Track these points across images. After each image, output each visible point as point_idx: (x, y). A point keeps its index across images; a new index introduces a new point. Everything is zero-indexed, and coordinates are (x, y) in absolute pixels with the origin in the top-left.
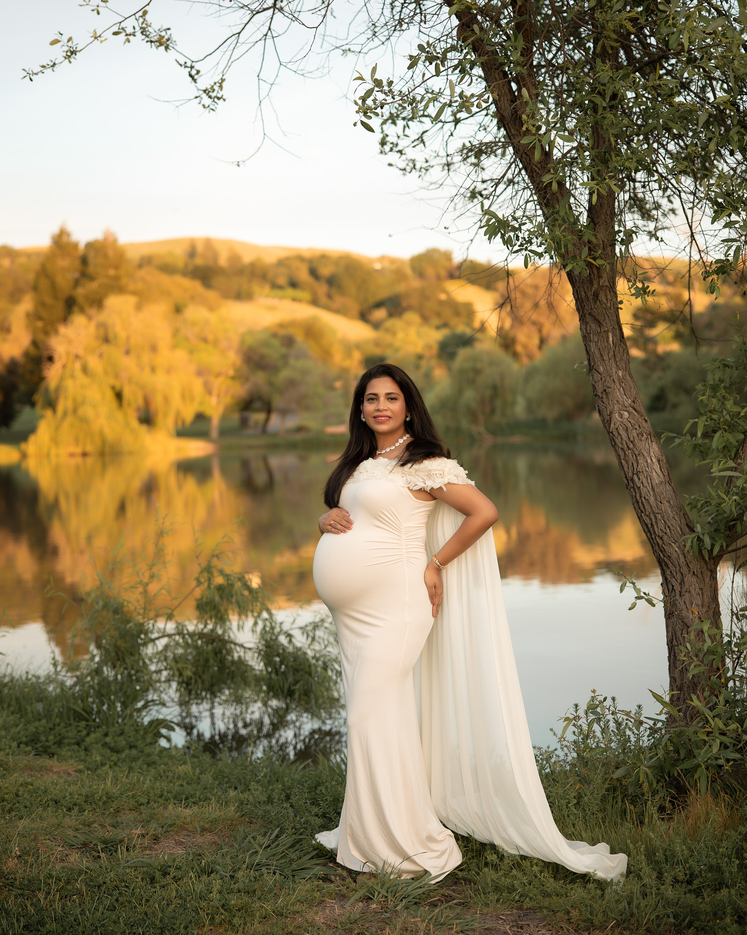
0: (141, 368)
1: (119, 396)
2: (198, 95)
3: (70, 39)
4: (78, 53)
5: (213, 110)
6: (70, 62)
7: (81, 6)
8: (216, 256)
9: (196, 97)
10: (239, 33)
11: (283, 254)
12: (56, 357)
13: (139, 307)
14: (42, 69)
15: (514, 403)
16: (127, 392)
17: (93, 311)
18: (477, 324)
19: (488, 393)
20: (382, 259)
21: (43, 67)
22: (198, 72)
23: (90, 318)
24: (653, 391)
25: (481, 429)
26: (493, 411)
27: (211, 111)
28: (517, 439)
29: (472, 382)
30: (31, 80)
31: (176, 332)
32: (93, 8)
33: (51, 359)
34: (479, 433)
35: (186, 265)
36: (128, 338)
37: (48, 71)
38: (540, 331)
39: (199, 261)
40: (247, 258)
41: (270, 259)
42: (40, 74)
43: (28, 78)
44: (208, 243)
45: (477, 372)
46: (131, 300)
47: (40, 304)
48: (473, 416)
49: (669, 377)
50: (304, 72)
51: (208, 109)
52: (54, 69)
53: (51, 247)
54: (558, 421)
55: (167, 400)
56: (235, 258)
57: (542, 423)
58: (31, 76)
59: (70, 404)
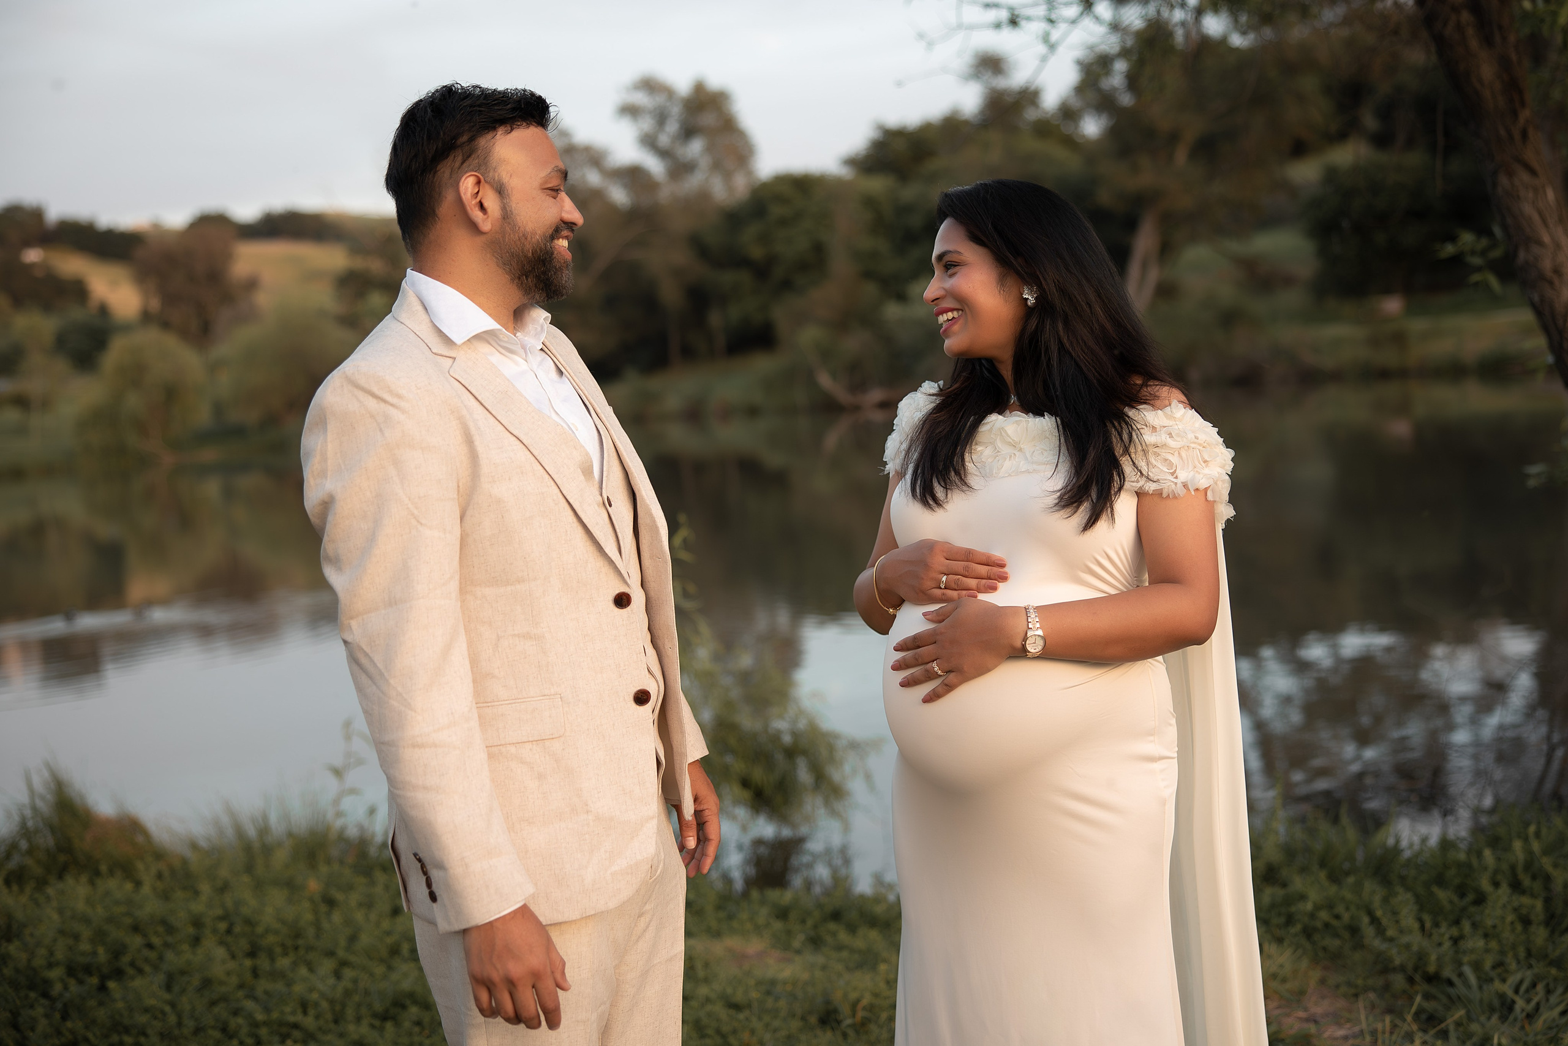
15: (199, 408)
18: (93, 306)
28: (209, 456)
29: (137, 384)
45: (143, 369)
54: (261, 427)
57: (239, 432)
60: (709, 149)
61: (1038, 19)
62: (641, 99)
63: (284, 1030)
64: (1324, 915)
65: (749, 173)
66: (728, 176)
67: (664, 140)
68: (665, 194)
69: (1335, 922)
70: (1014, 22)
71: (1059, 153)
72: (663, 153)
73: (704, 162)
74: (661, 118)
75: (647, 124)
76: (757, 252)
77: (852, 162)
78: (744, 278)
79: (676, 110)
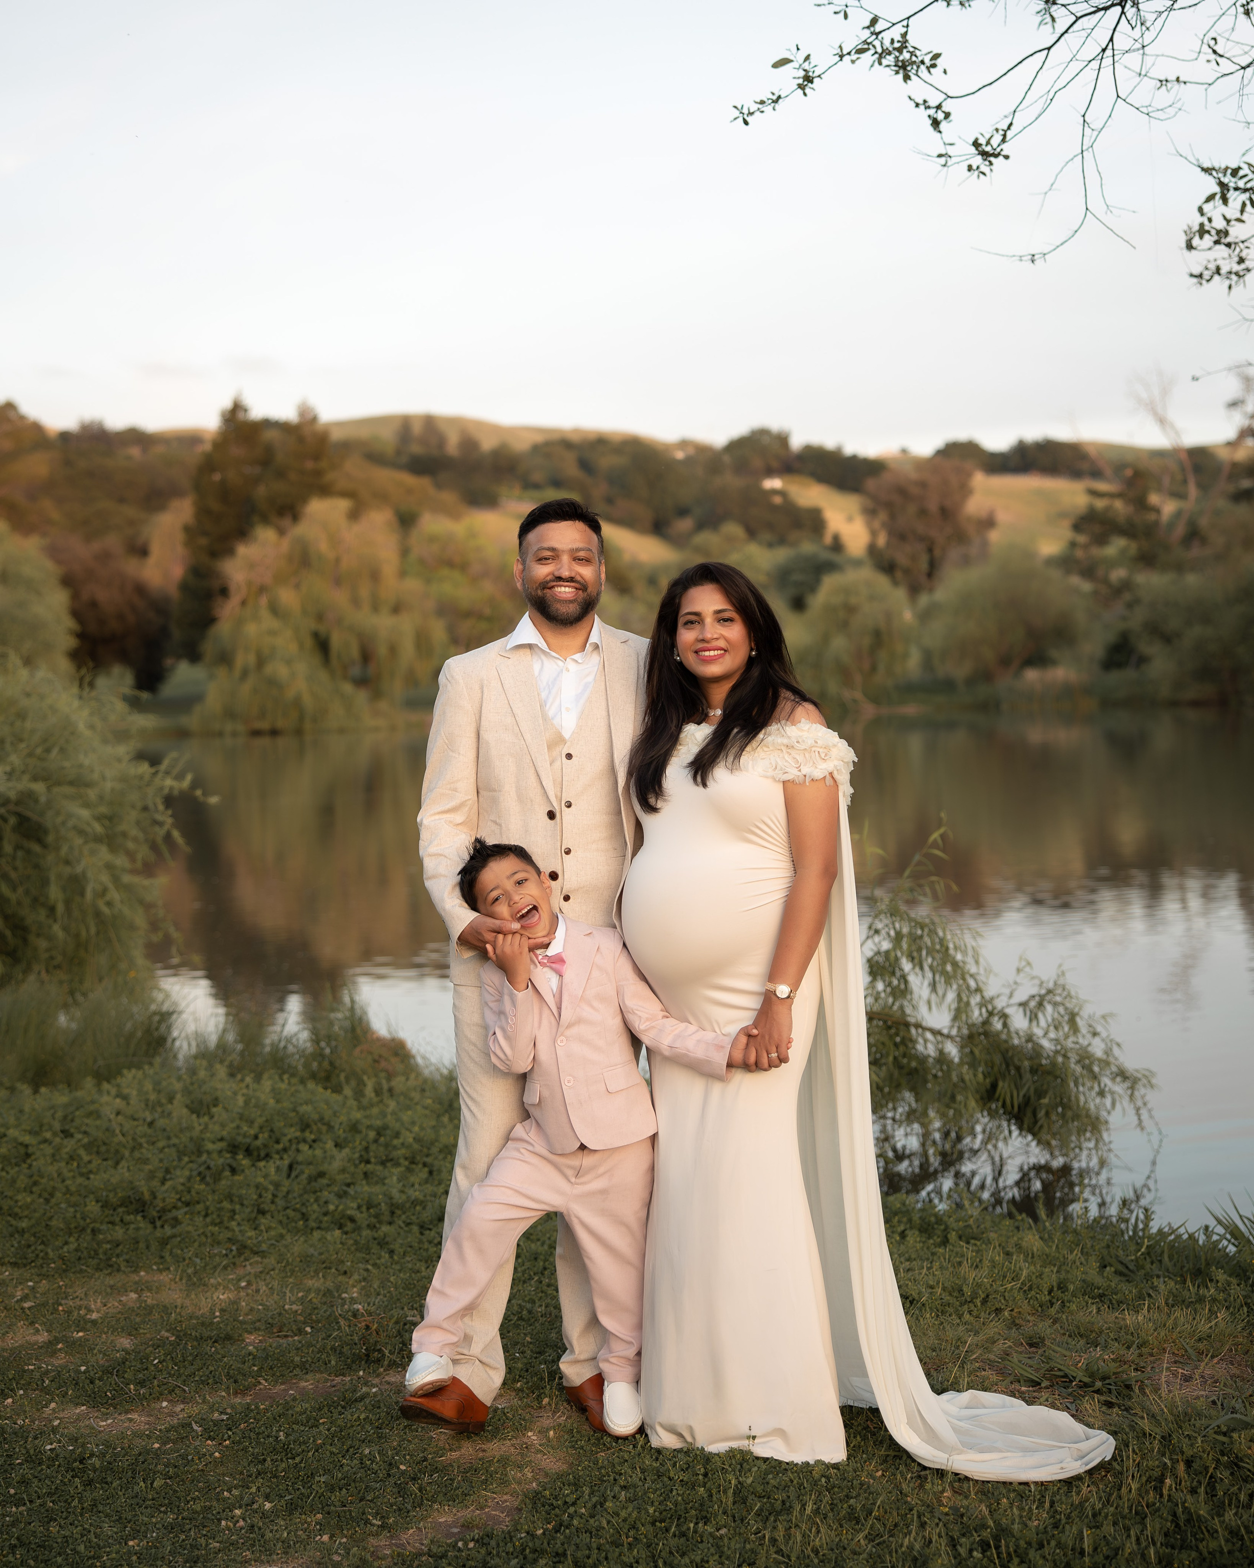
0: (356, 602)
1: (322, 645)
2: (943, 152)
3: (807, 58)
4: (815, 80)
5: (984, 174)
6: (805, 94)
7: (819, 5)
8: (442, 441)
9: (940, 156)
10: (1049, 49)
11: (539, 439)
12: (233, 588)
13: (354, 515)
14: (760, 106)
15: (906, 656)
16: (336, 641)
17: (286, 522)
18: (828, 539)
19: (867, 641)
20: (684, 444)
21: (762, 102)
22: (947, 115)
23: (282, 532)
24: (1111, 637)
25: (858, 695)
26: (874, 668)
27: (981, 175)
28: (911, 710)
29: (844, 626)
30: (746, 123)
31: (405, 552)
32: (837, 9)
33: (224, 592)
34: (855, 701)
35: (398, 452)
36: (338, 560)
37: (768, 109)
38: (930, 550)
39: (416, 449)
40: (487, 444)
41: (521, 445)
42: (758, 114)
43: (741, 120)
44: (430, 422)
45: (851, 609)
46: (340, 506)
47: (203, 512)
48: (845, 674)
49: (1137, 619)
50: (1150, 109)
51: (976, 173)
52: (777, 106)
53: (220, 428)
54: (971, 682)
55: (393, 650)
56: (469, 444)
57: (948, 686)
58: (745, 116)
59: (252, 659)
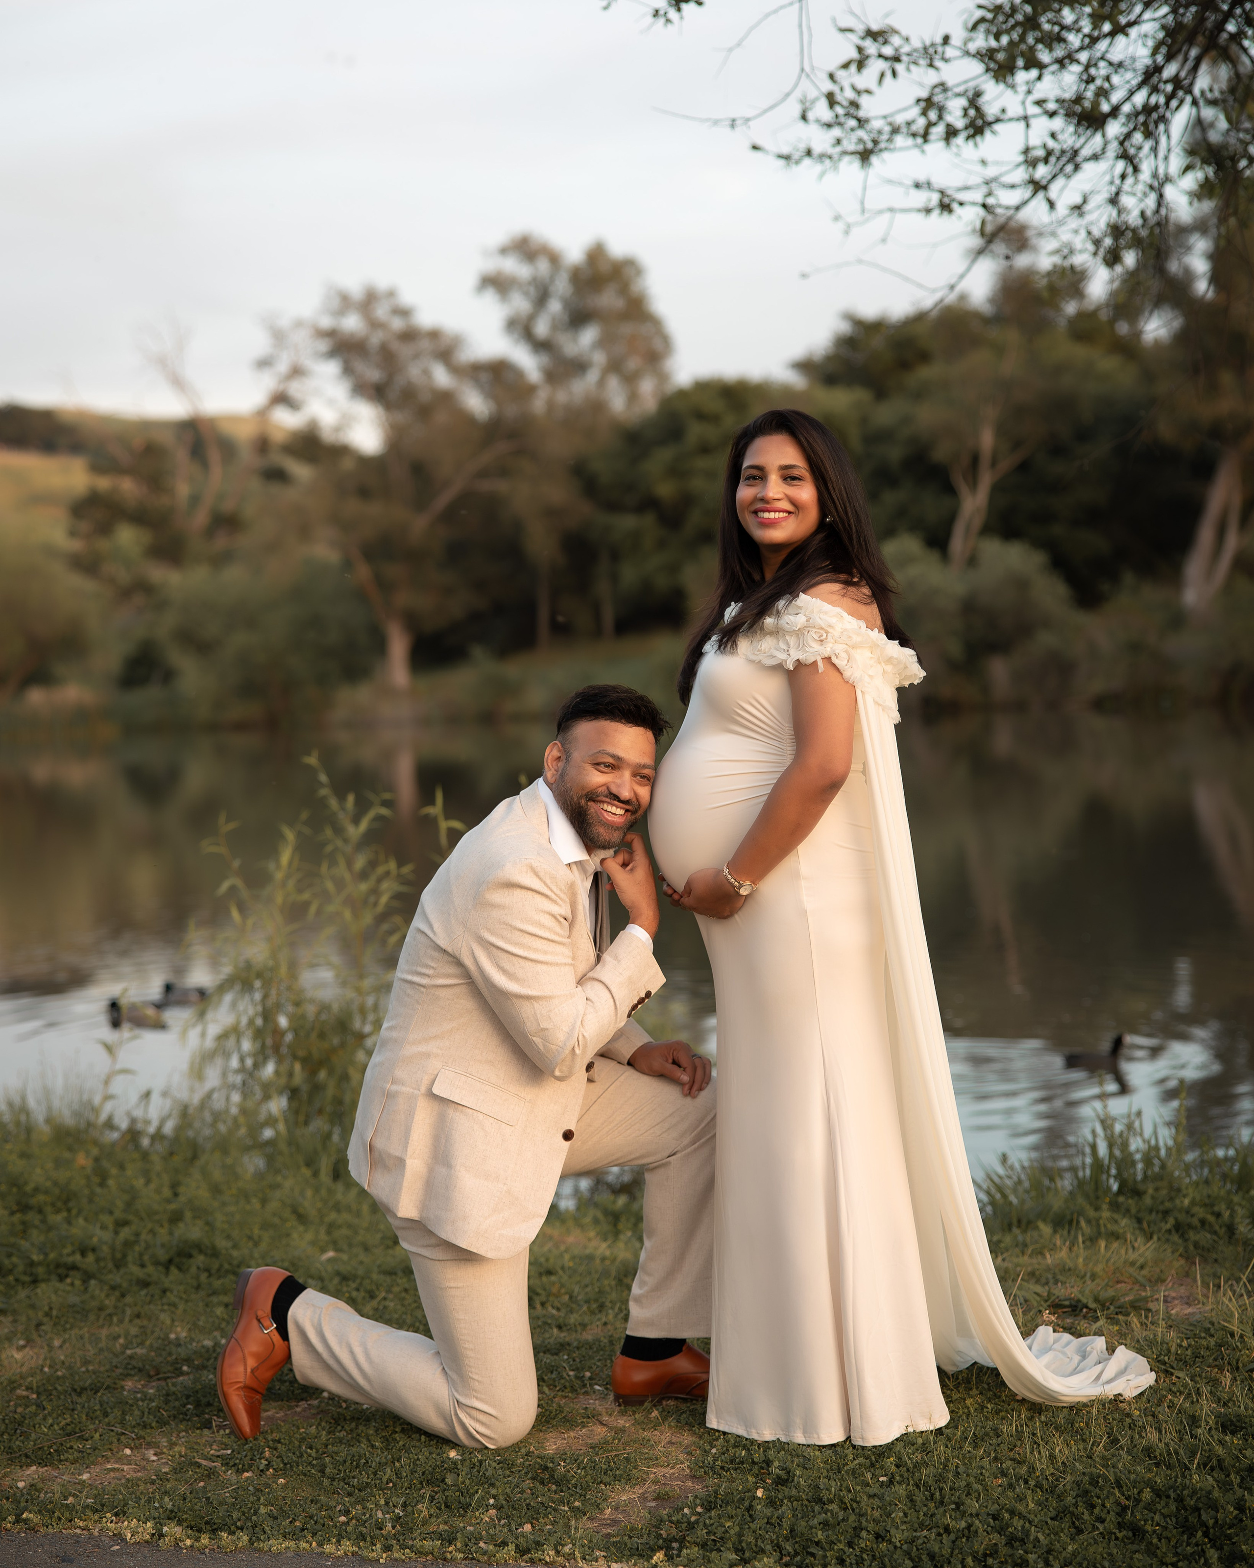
60: (602, 343)
61: (974, 204)
62: (512, 266)
63: (61, 1271)
64: (1200, 1212)
65: (663, 377)
66: (630, 380)
67: (542, 328)
68: (539, 404)
69: (1211, 1218)
70: (945, 207)
71: (1108, 363)
72: (540, 346)
73: (599, 358)
74: (542, 297)
75: (520, 304)
76: (665, 490)
77: (805, 366)
78: (648, 522)
79: (562, 286)
